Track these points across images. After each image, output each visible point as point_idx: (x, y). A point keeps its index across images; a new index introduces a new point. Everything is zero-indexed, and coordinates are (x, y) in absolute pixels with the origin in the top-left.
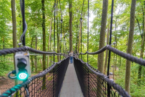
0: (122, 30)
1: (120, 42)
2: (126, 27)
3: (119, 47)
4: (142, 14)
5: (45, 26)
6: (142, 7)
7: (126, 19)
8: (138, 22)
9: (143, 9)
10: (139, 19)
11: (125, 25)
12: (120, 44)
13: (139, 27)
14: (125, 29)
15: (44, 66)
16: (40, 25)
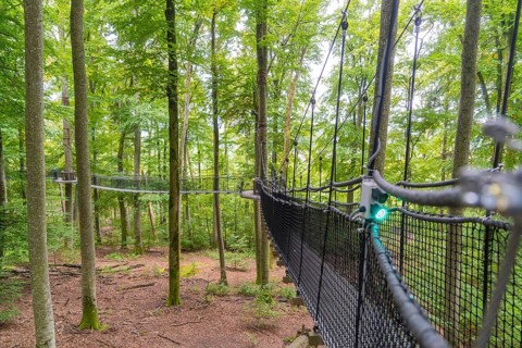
0: (429, 106)
1: (420, 146)
2: (442, 98)
3: (416, 165)
4: (496, 56)
5: (176, 96)
6: (496, 31)
7: (444, 72)
8: (482, 82)
9: (497, 37)
10: (485, 70)
11: (437, 92)
12: (421, 155)
13: (487, 98)
14: (439, 105)
15: (174, 229)
16: (160, 90)
